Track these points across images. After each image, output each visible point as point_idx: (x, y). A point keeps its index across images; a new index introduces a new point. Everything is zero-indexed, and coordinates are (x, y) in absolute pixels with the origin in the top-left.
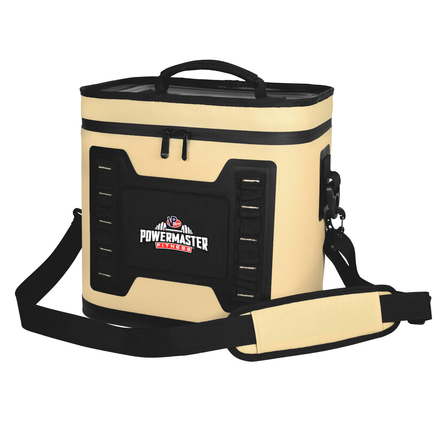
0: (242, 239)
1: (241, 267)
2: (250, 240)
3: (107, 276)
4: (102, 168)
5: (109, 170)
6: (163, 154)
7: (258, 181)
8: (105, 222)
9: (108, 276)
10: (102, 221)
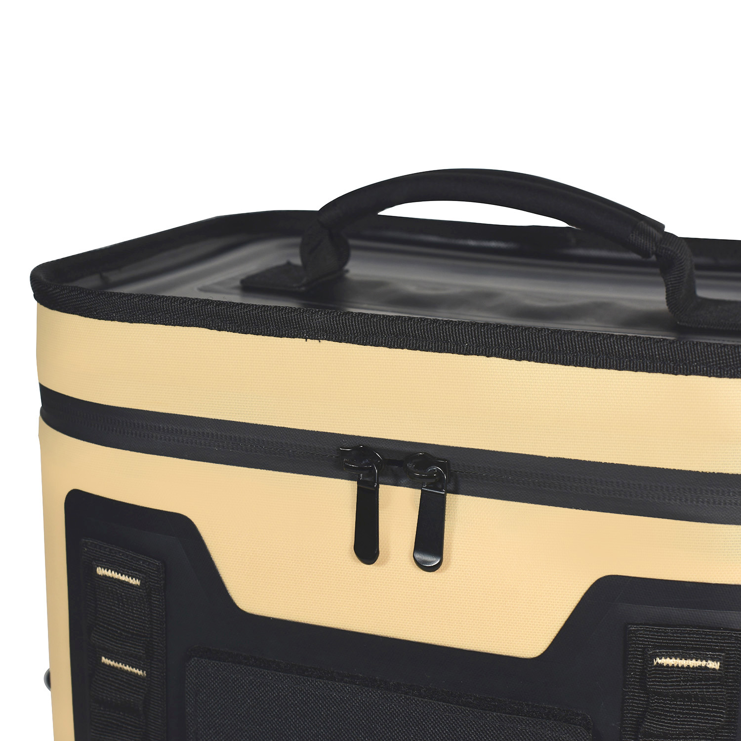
4: (110, 573)
7: (714, 665)
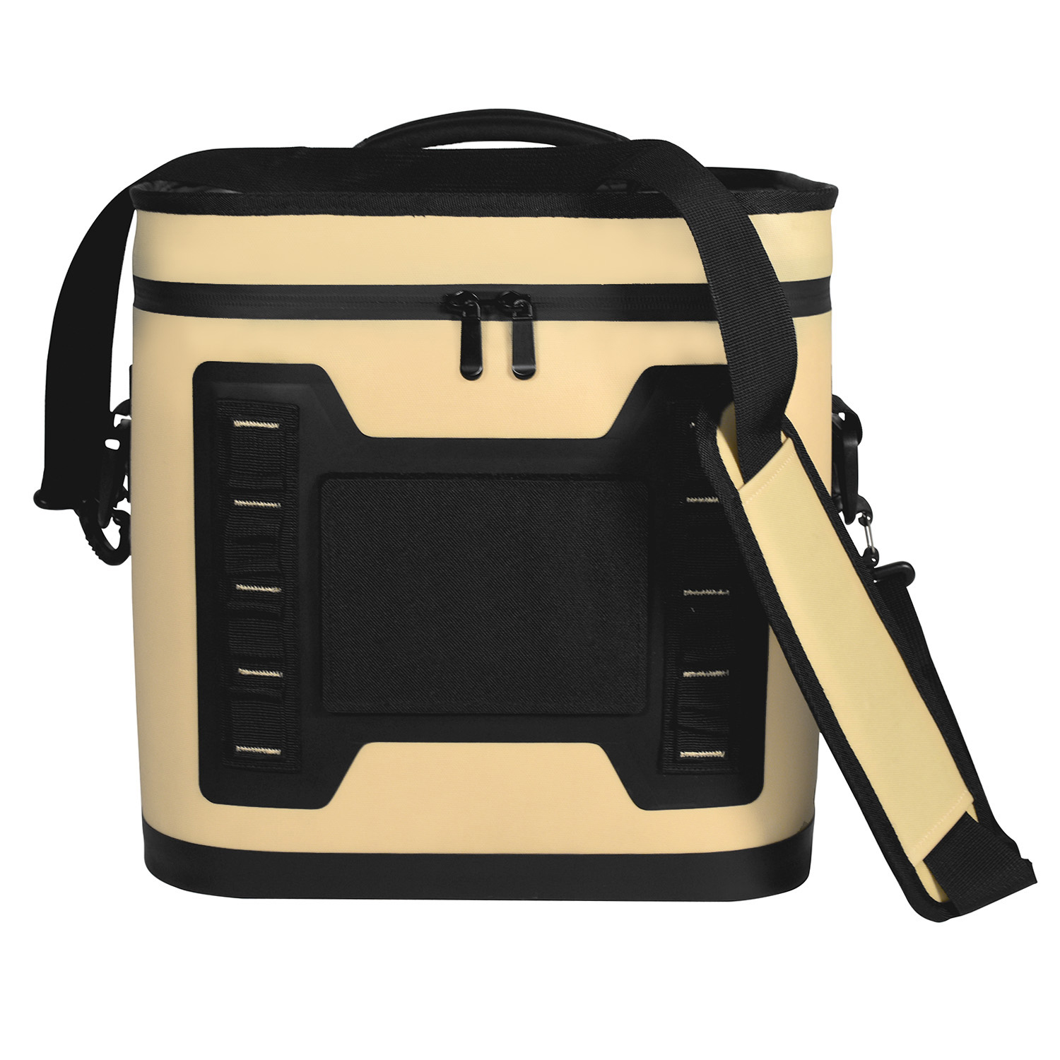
0: (690, 592)
1: (686, 674)
2: (709, 592)
3: (266, 754)
4: (247, 424)
5: (270, 429)
6: (468, 368)
8: (256, 589)
9: (270, 751)
10: (245, 588)
